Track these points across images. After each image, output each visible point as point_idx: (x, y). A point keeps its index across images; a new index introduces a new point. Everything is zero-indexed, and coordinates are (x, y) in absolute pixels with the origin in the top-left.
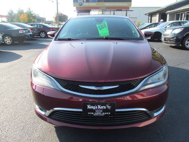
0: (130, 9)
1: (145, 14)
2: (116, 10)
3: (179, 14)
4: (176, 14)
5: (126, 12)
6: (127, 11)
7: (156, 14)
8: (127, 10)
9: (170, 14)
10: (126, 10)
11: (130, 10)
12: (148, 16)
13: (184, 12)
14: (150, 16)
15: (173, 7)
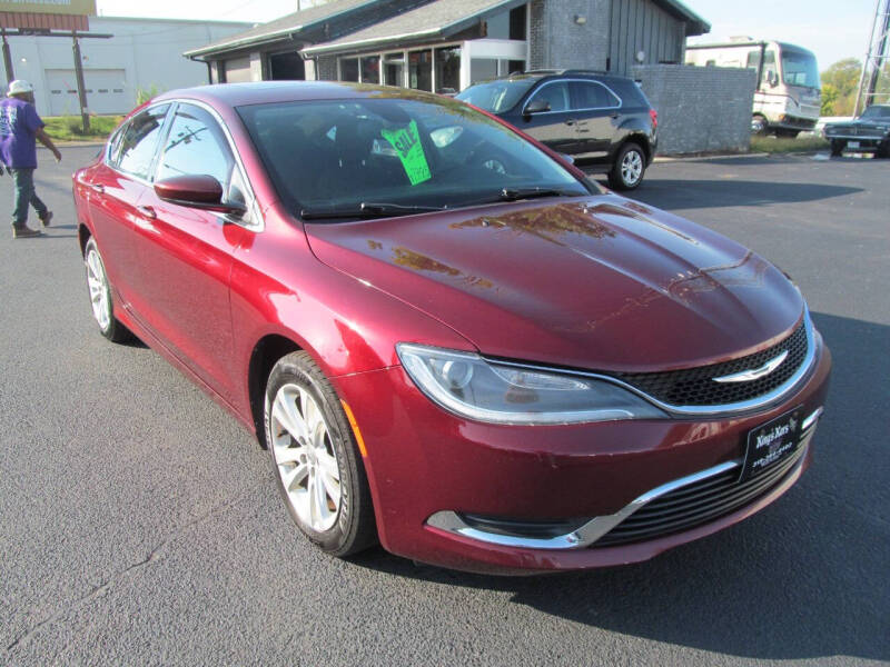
0: (94, 28)
1: (192, 57)
2: (17, 30)
3: (357, 60)
4: (338, 59)
5: (70, 40)
6: (74, 35)
7: (249, 56)
8: (78, 32)
9: (319, 59)
10: (70, 32)
11: (91, 32)
12: (205, 65)
13: (377, 54)
14: (214, 64)
15: (326, 30)
